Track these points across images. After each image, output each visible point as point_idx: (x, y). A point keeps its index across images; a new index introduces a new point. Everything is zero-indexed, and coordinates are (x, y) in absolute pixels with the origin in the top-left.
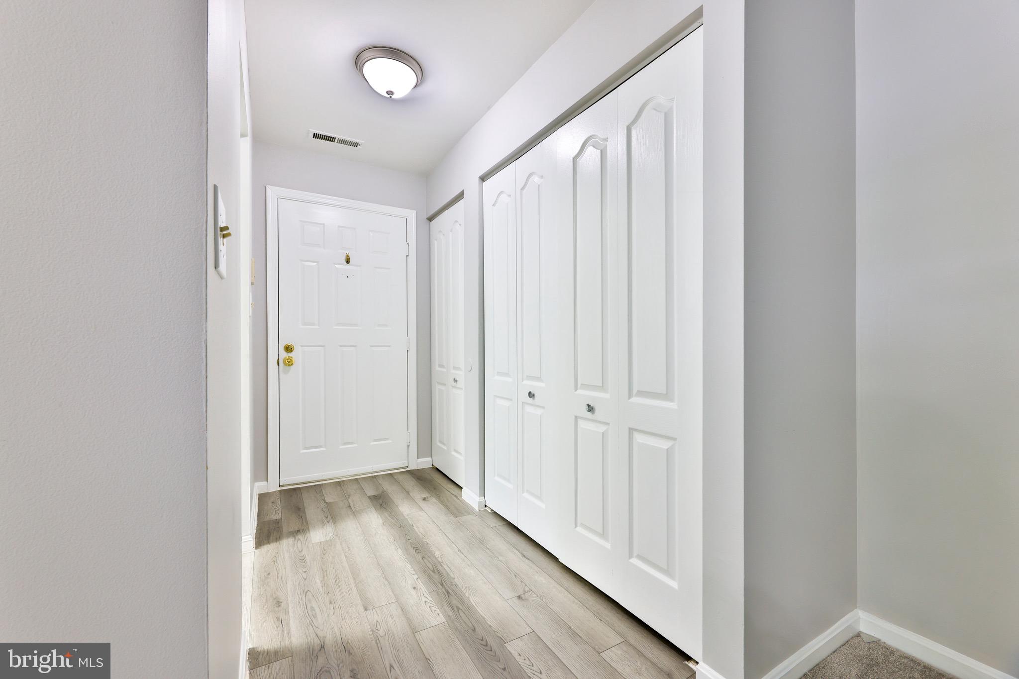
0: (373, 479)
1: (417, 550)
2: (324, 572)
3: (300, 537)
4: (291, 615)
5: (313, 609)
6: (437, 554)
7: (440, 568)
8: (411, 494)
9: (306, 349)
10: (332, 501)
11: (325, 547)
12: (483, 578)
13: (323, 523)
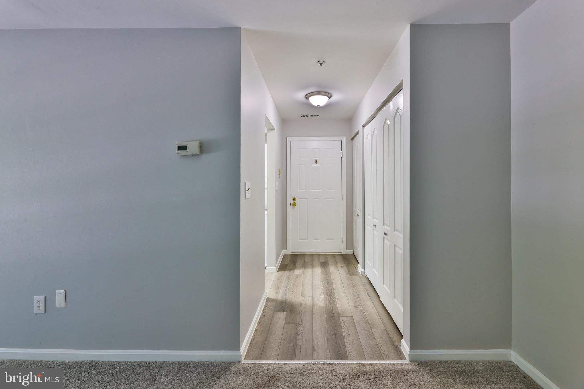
0: (326, 256)
1: (328, 283)
2: (294, 283)
3: (291, 271)
4: (280, 292)
5: (287, 292)
6: (334, 286)
7: (333, 291)
8: (337, 264)
9: (300, 199)
10: (307, 261)
11: (298, 276)
12: (346, 297)
13: (300, 268)
